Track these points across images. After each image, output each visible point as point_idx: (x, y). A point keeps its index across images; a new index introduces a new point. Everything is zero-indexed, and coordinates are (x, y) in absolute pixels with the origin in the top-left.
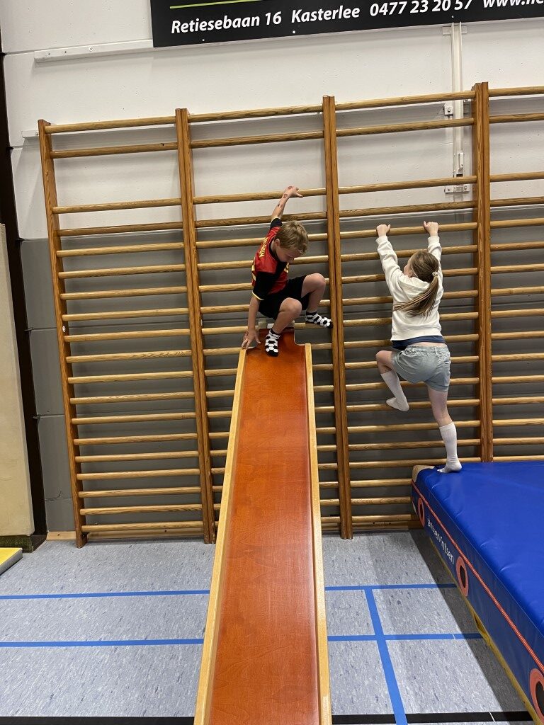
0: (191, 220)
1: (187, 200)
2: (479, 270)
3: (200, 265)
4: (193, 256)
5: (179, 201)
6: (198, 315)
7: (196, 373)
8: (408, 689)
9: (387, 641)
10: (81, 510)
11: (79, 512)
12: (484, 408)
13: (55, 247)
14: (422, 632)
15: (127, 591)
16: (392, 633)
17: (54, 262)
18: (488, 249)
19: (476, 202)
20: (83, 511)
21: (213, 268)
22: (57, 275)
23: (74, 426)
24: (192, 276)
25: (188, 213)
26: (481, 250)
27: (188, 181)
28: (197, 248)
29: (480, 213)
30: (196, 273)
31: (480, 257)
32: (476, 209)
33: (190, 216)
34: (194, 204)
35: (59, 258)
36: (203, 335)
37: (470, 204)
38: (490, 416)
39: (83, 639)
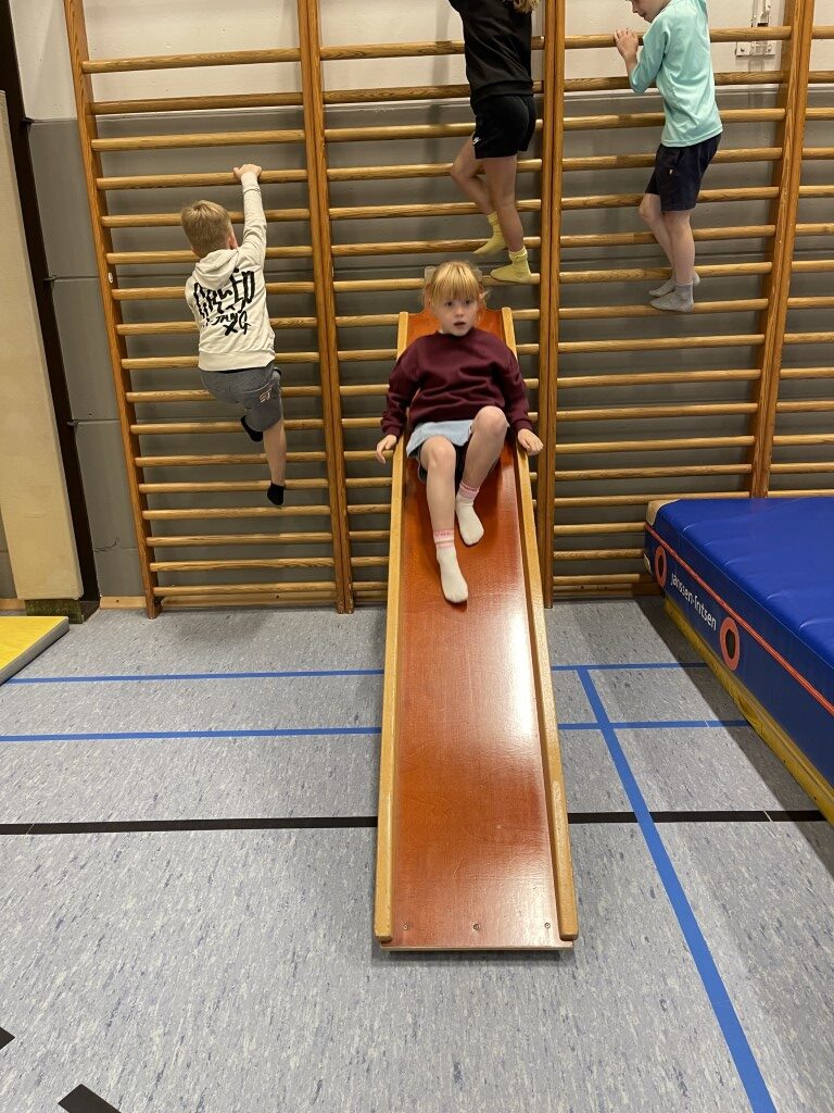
0: (316, 88)
1: (309, 53)
2: (780, 191)
3: (331, 171)
4: (320, 154)
5: (296, 53)
6: (328, 259)
7: (325, 355)
8: (649, 783)
9: (616, 730)
10: (152, 564)
11: (149, 567)
12: (763, 415)
13: (89, 132)
14: (663, 719)
15: (235, 672)
16: (622, 720)
17: (88, 158)
18: (798, 155)
19: (787, 73)
20: (155, 566)
21: (352, 178)
22: (95, 183)
23: (134, 437)
24: (318, 192)
25: (311, 77)
26: (787, 155)
27: (312, 17)
28: (327, 141)
29: (792, 92)
30: (324, 185)
31: (786, 168)
32: (784, 85)
33: (315, 82)
34: (322, 59)
35: (95, 152)
36: (335, 292)
37: (775, 77)
38: (771, 430)
39: (184, 729)
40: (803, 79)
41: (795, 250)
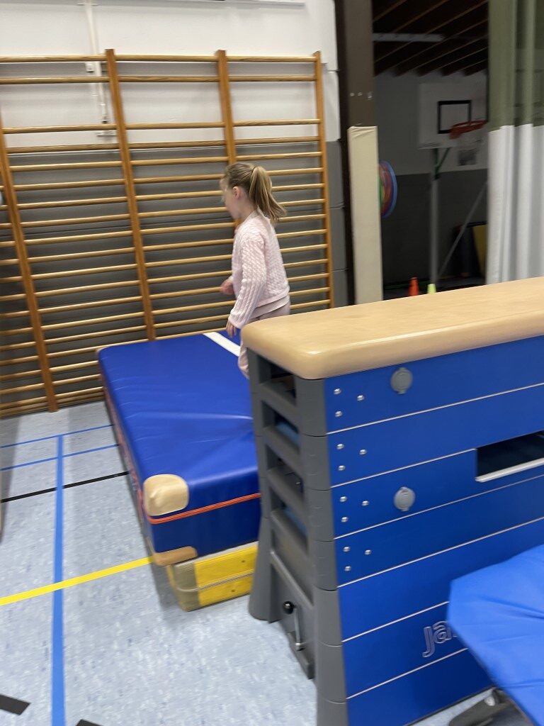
2: (127, 198)
8: (69, 475)
9: (64, 458)
12: (145, 301)
14: (89, 449)
16: (69, 453)
18: (132, 182)
19: (120, 144)
26: (127, 183)
29: (122, 154)
31: (127, 188)
38: (150, 308)
40: (127, 147)
41: (141, 224)
